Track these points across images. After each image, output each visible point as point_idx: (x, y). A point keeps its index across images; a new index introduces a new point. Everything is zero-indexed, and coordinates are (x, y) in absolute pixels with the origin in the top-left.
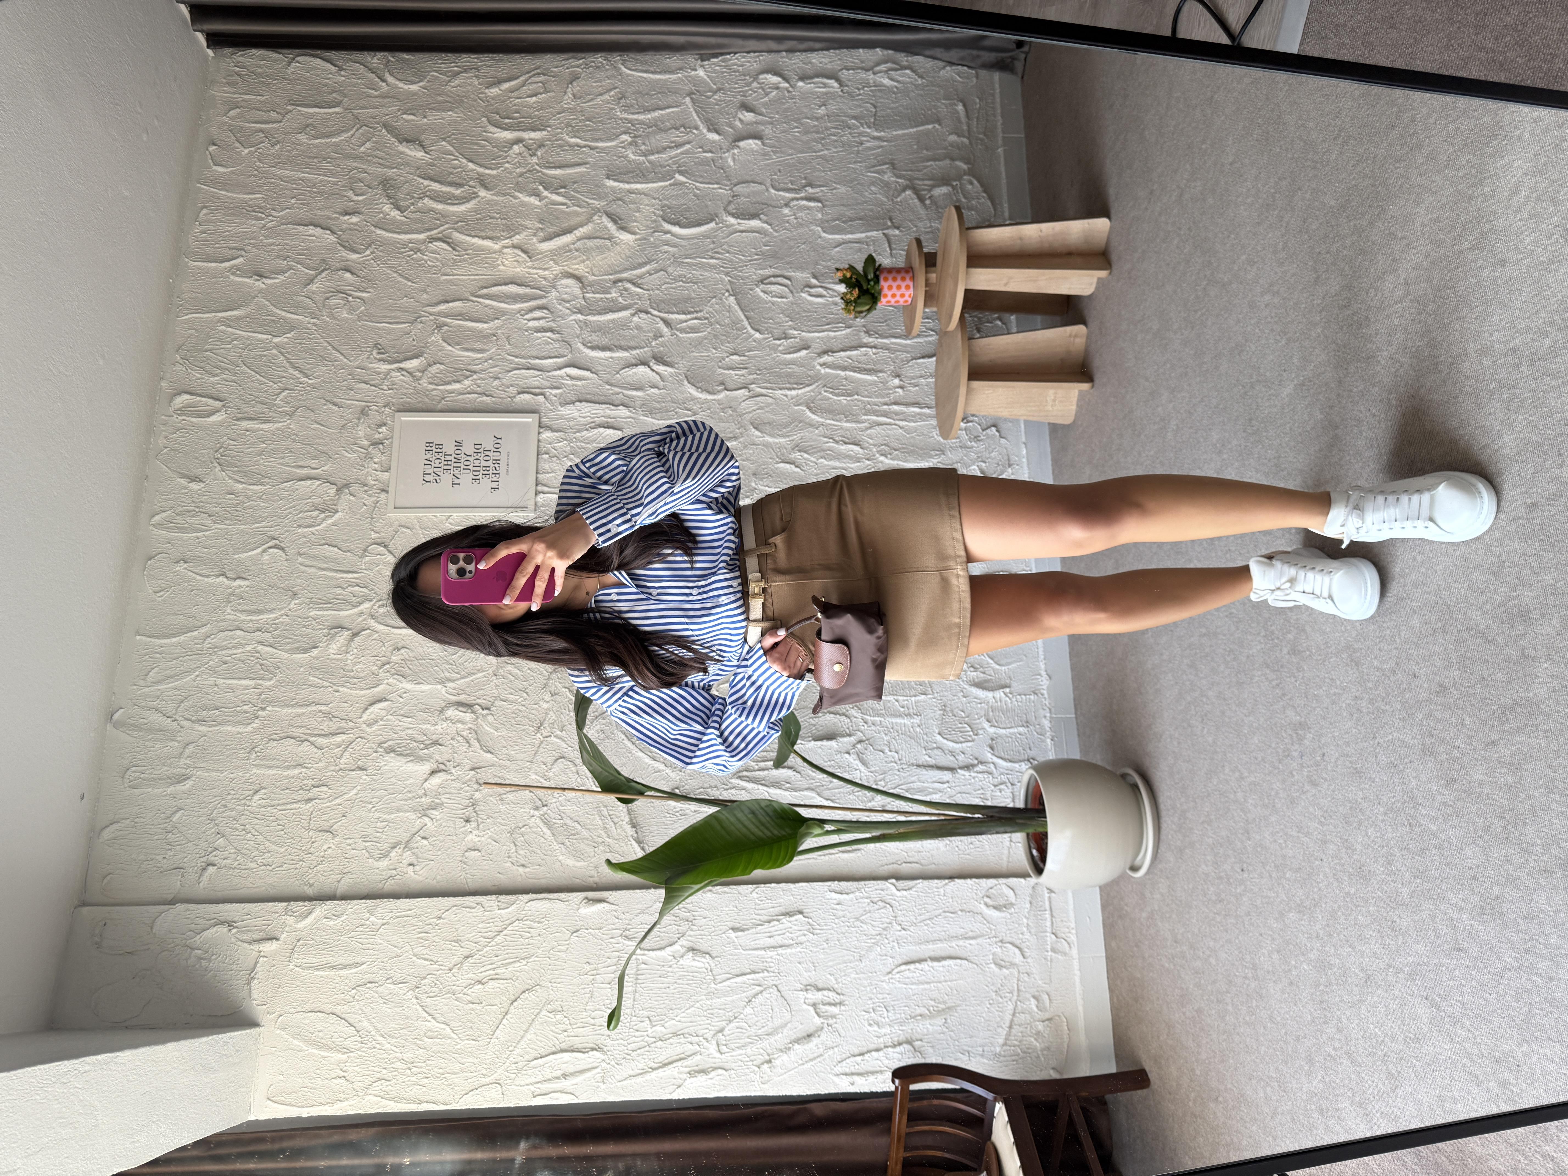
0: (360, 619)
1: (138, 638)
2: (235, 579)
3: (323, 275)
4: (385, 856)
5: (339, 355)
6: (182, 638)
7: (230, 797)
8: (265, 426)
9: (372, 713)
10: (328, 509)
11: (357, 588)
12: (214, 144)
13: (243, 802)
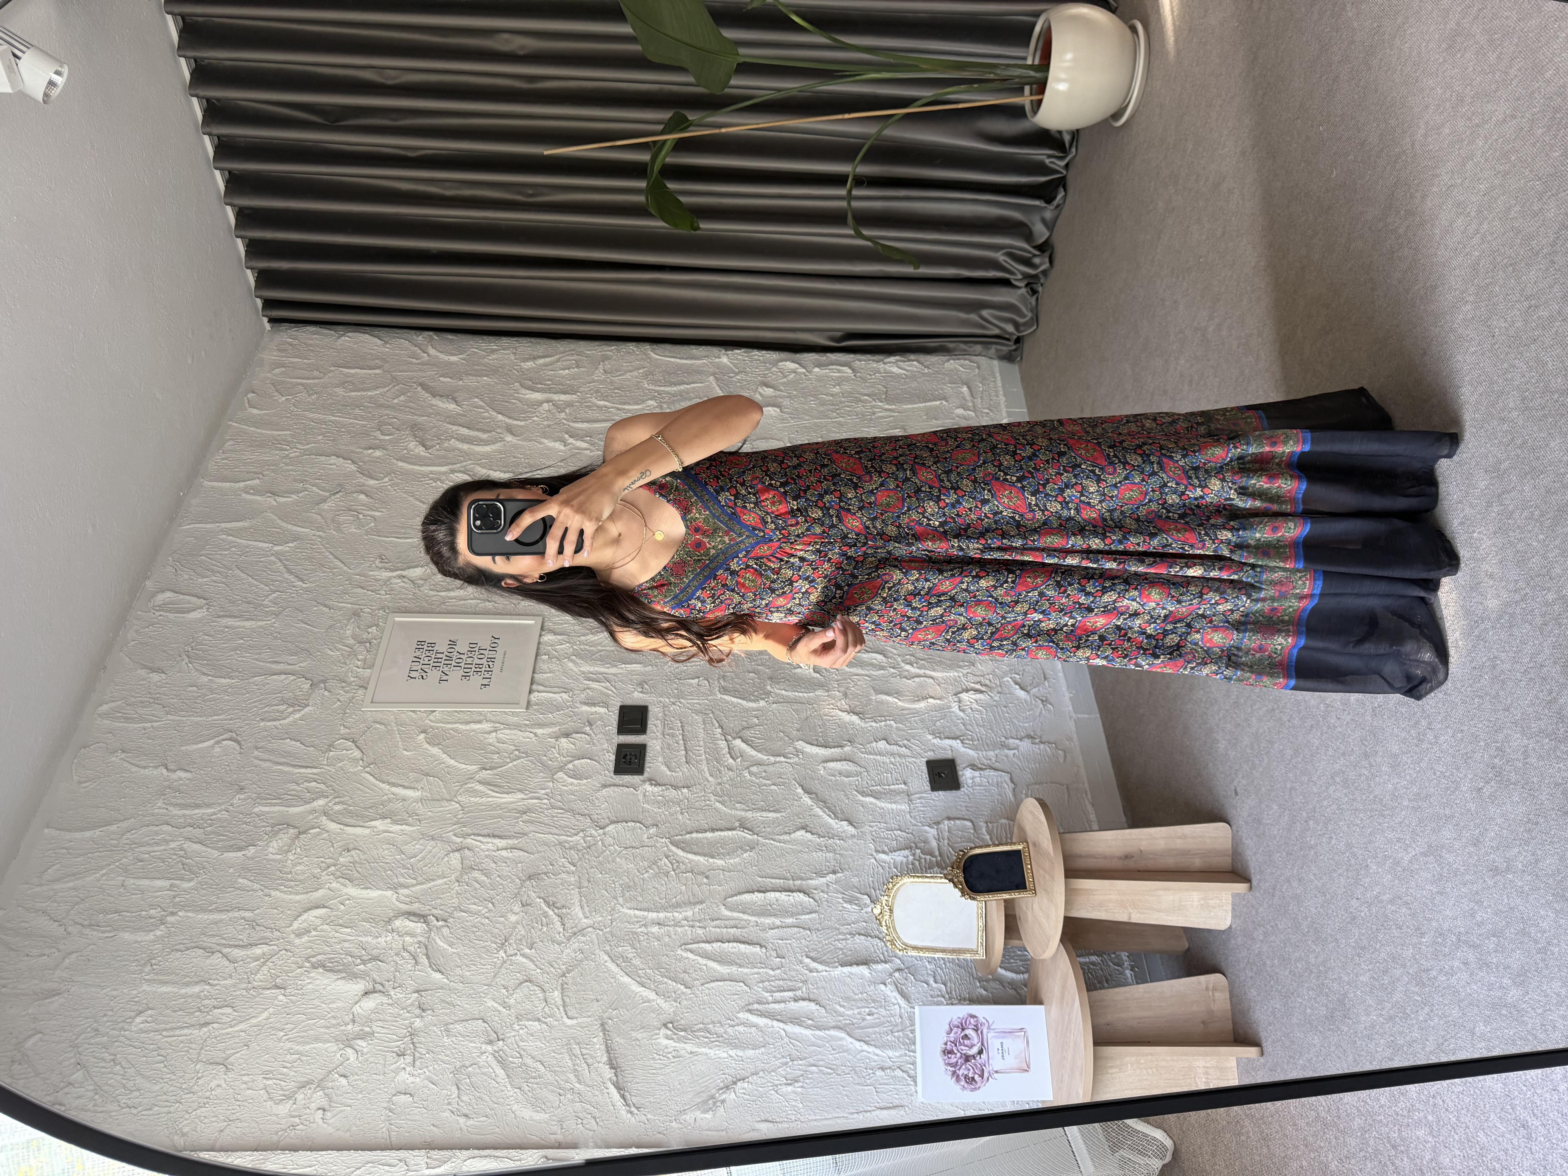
0: (311, 817)
1: (46, 831)
2: (175, 771)
3: (338, 496)
4: (289, 1098)
5: (339, 563)
6: (97, 832)
7: (105, 1019)
8: (248, 624)
9: (304, 921)
10: (298, 703)
11: (314, 783)
12: (253, 392)
13: (120, 1025)
